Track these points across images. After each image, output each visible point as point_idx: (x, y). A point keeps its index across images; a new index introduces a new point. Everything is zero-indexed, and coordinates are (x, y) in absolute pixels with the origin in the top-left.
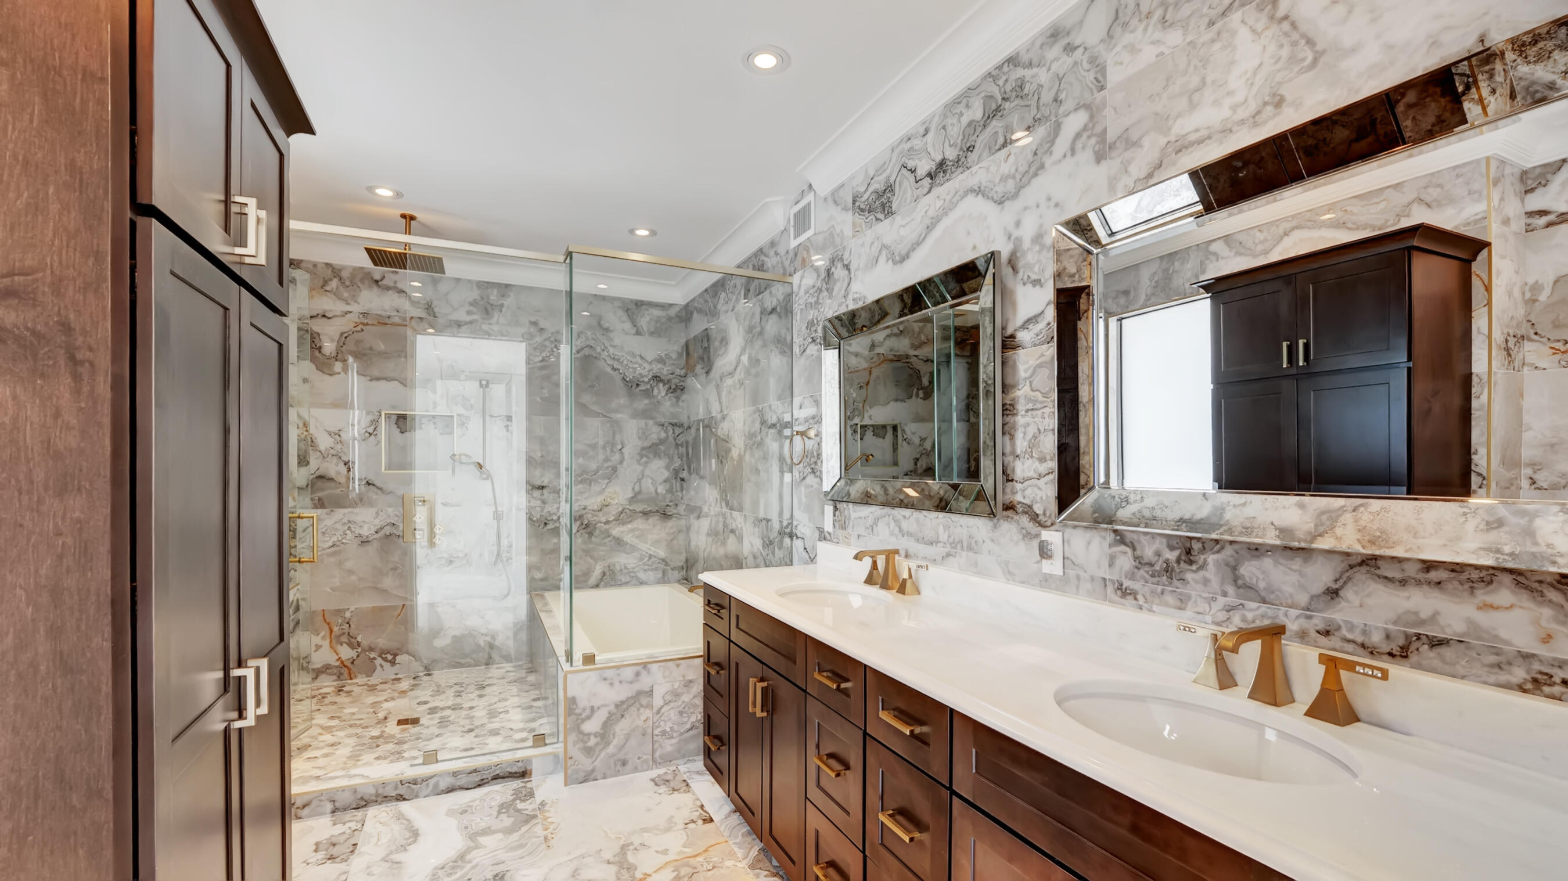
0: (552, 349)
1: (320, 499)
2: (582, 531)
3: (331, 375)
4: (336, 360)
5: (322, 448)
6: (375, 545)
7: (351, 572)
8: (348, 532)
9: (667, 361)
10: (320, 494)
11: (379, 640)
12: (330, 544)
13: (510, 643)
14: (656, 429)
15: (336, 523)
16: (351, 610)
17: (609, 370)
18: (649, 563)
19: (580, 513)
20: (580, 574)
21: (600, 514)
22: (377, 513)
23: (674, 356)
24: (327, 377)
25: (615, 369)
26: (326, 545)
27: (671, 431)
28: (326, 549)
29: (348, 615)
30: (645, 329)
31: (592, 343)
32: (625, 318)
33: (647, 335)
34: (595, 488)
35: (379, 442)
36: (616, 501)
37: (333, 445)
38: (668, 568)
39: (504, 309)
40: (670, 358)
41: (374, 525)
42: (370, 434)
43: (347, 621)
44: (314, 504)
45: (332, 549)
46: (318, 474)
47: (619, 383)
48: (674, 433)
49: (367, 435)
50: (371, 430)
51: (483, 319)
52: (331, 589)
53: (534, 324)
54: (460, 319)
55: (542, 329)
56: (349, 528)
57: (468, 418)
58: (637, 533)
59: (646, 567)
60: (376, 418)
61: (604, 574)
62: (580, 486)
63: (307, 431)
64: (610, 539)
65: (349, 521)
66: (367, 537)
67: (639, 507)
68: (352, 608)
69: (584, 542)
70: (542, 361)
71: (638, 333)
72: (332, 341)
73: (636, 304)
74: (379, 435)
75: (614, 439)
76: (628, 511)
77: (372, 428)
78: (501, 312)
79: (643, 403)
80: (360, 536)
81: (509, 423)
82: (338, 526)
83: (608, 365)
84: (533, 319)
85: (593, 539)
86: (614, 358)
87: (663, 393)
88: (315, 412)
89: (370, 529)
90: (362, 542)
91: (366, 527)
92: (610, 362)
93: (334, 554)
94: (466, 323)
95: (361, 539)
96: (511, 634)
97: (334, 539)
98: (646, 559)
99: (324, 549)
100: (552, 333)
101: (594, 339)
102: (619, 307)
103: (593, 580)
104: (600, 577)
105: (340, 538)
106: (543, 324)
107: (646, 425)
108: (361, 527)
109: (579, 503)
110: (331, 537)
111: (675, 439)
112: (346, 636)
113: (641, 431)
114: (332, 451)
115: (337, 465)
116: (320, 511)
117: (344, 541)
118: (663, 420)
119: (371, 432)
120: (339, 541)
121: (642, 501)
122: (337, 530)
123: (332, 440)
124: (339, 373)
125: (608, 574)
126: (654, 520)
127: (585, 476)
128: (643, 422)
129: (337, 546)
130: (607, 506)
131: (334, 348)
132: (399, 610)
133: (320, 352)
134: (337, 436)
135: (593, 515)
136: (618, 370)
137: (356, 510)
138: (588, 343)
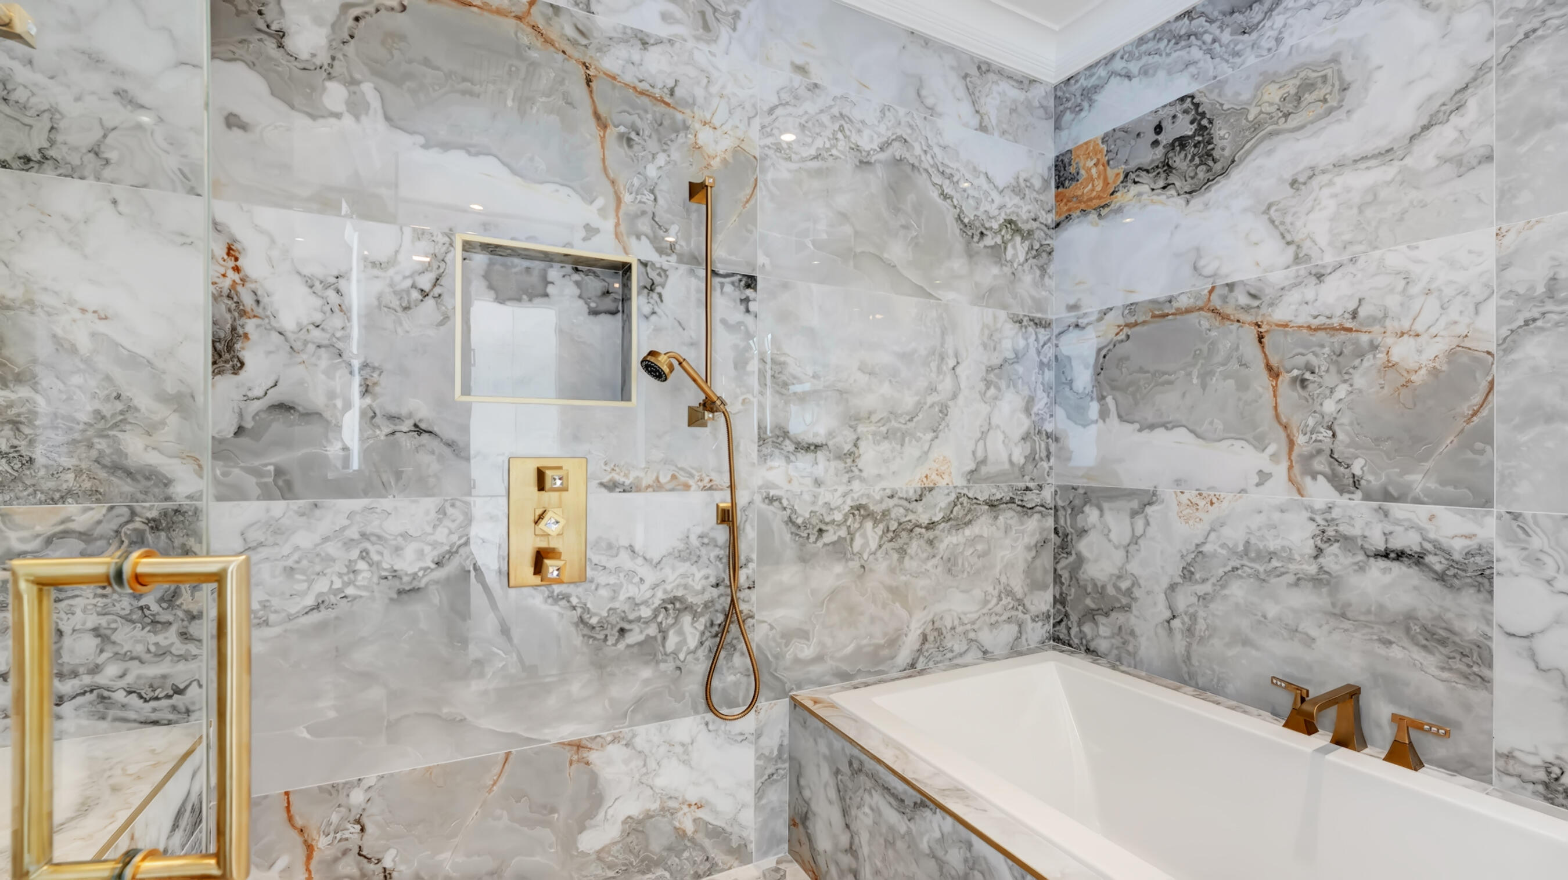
0: (834, 133)
1: (279, 472)
2: (888, 546)
3: (313, 117)
4: (330, 77)
5: (288, 321)
6: (436, 600)
7: (367, 677)
8: (362, 565)
9: (1027, 191)
10: (280, 457)
11: (446, 855)
12: (310, 601)
13: (749, 818)
14: (1010, 329)
15: (326, 539)
16: (366, 784)
17: (935, 194)
18: (999, 609)
19: (884, 506)
20: (882, 642)
21: (919, 507)
22: (442, 511)
23: (1037, 183)
24: (301, 121)
25: (945, 196)
26: (295, 606)
27: (1033, 337)
28: (297, 616)
29: (357, 797)
30: (994, 122)
31: (904, 132)
32: (961, 92)
33: (996, 133)
34: (912, 450)
35: (446, 318)
36: (947, 479)
37: (318, 317)
38: (1028, 617)
39: (740, 25)
40: (1031, 187)
41: (434, 545)
42: (425, 294)
43: (352, 817)
44: (263, 486)
45: (315, 617)
46: (274, 396)
47: (953, 228)
48: (1037, 340)
49: (415, 295)
50: (425, 282)
51: (698, 39)
52: (309, 729)
53: (801, 70)
54: (647, 29)
55: (816, 85)
56: (364, 555)
57: (663, 272)
58: (980, 547)
59: (994, 619)
60: (440, 250)
61: (925, 638)
62: (885, 446)
63: (237, 269)
64: (935, 561)
65: (364, 535)
66: (415, 576)
67: (984, 492)
68: (371, 779)
69: (892, 570)
70: (816, 157)
71: (983, 128)
72: (318, 21)
73: (979, 68)
74: (446, 298)
75: (942, 345)
76: (964, 500)
77: (430, 277)
78: (734, 29)
79: (990, 274)
80: (395, 575)
81: (749, 292)
82: (332, 549)
83: (934, 184)
84: (799, 61)
85: (907, 563)
86: (943, 173)
87: (1021, 258)
88: (268, 216)
89: (421, 554)
90: (400, 592)
91: (410, 551)
92: (938, 179)
93: (321, 628)
94: (660, 42)
95: (397, 584)
96: (748, 796)
97: (322, 586)
98: (994, 601)
99: (290, 618)
100: (835, 98)
101: (910, 126)
102: (952, 68)
103: (904, 656)
104: (917, 646)
105: (338, 584)
106: (818, 74)
107: (995, 318)
108: (398, 549)
109: (884, 484)
110: (311, 582)
111: (1039, 353)
112: (352, 858)
113: (986, 332)
114: (316, 333)
115: (329, 373)
116: (278, 507)
117: (350, 591)
118: (1021, 313)
119: (427, 287)
120: (336, 592)
121: (987, 479)
122: (331, 559)
123: (318, 302)
124: (338, 116)
125: (931, 638)
126: (1008, 516)
127: (894, 424)
128: (990, 311)
129: (332, 606)
130: (931, 490)
131: (323, 42)
132: (496, 770)
133: (280, 46)
134: (331, 294)
135: (907, 510)
136: (951, 198)
137: (386, 503)
138: (899, 132)
